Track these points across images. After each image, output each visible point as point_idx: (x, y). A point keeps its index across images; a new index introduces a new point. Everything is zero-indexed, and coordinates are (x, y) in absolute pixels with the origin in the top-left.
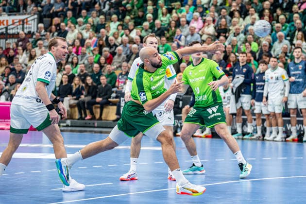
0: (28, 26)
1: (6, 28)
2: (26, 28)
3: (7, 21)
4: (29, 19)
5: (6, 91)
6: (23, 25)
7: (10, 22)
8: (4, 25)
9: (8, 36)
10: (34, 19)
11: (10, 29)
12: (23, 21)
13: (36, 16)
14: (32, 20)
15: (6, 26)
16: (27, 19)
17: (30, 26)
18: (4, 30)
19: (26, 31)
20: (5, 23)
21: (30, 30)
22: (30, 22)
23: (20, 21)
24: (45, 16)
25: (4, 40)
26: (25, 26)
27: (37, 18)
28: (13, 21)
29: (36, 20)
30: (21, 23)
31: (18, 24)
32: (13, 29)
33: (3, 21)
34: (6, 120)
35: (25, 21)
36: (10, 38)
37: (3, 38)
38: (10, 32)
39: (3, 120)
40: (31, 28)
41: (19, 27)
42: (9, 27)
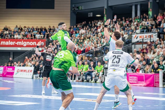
0: (153, 38)
1: (143, 39)
2: (152, 39)
3: (143, 36)
4: (153, 35)
5: (142, 68)
6: (150, 38)
7: (145, 37)
8: (141, 38)
9: (144, 43)
10: (156, 35)
11: (144, 40)
12: (150, 36)
13: (157, 34)
14: (155, 35)
15: (142, 38)
16: (152, 35)
17: (154, 38)
18: (142, 40)
19: (152, 41)
20: (142, 37)
21: (154, 40)
22: (154, 37)
23: (149, 36)
24: (161, 34)
25: (142, 45)
26: (151, 38)
27: (157, 35)
28: (146, 36)
29: (156, 36)
30: (150, 37)
31: (148, 37)
32: (146, 40)
33: (141, 36)
34: (142, 82)
35: (151, 36)
36: (144, 44)
37: (141, 44)
38: (144, 41)
39: (141, 82)
40: (154, 39)
41: (148, 39)
42: (144, 39)
